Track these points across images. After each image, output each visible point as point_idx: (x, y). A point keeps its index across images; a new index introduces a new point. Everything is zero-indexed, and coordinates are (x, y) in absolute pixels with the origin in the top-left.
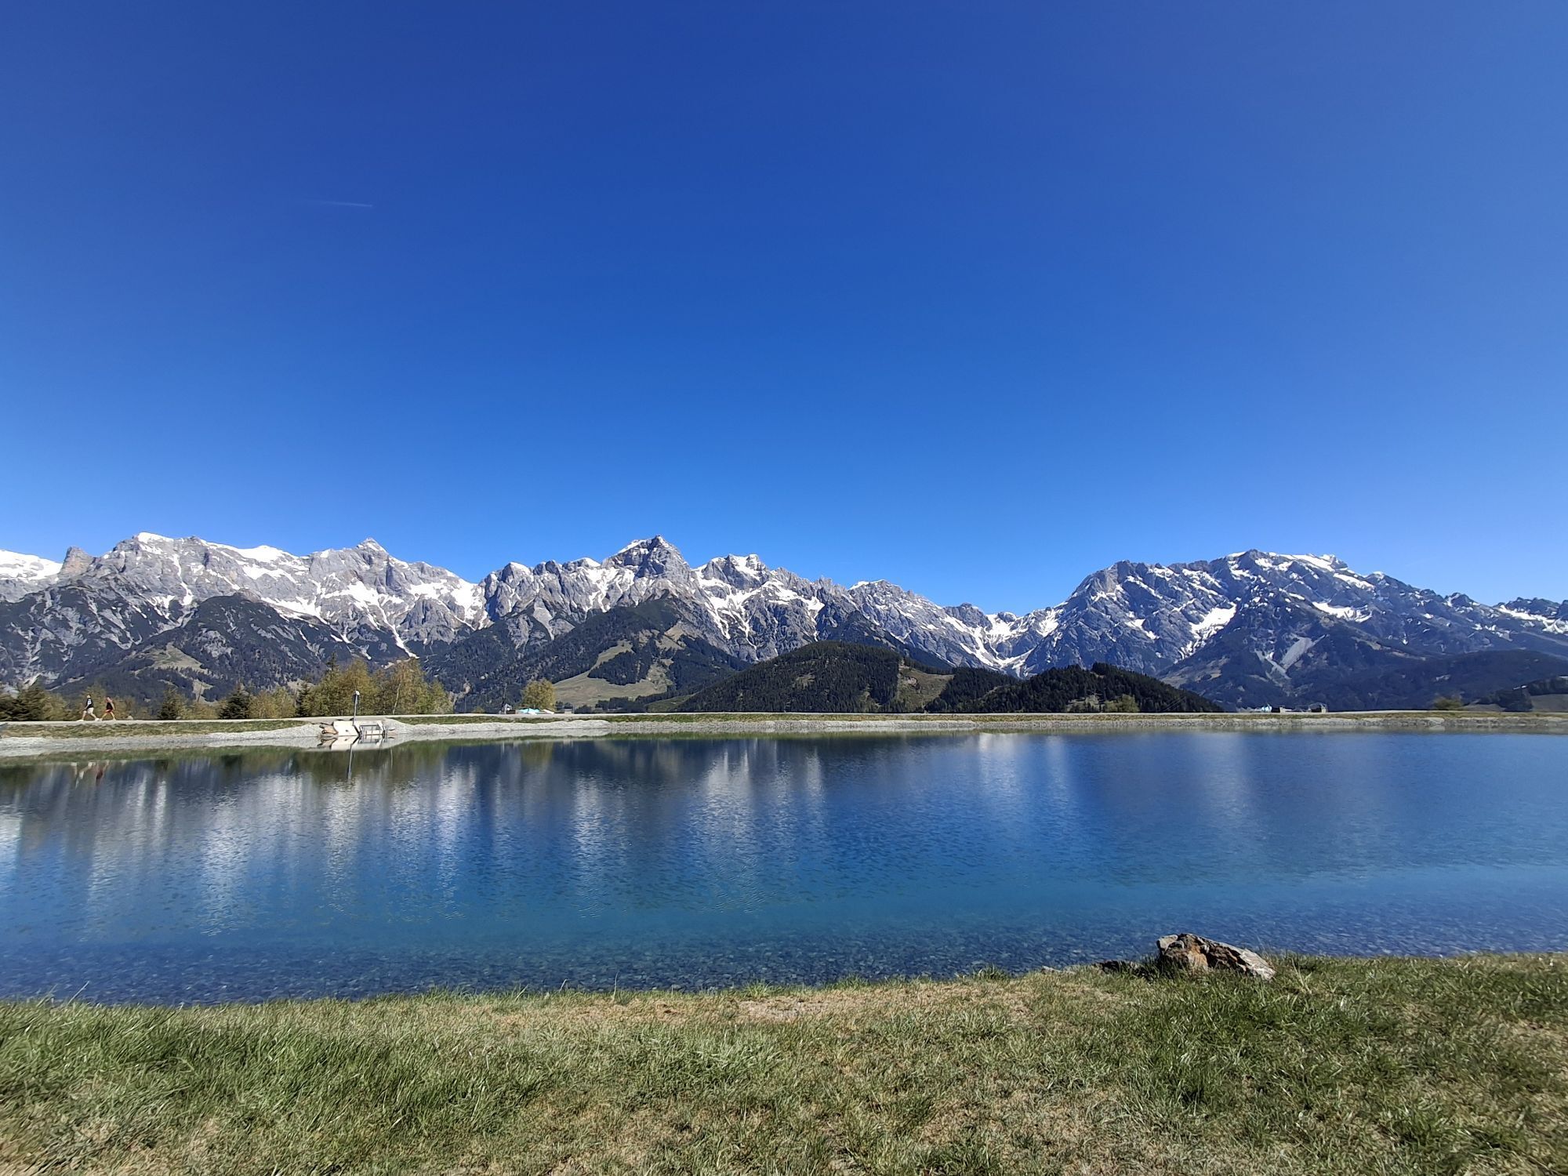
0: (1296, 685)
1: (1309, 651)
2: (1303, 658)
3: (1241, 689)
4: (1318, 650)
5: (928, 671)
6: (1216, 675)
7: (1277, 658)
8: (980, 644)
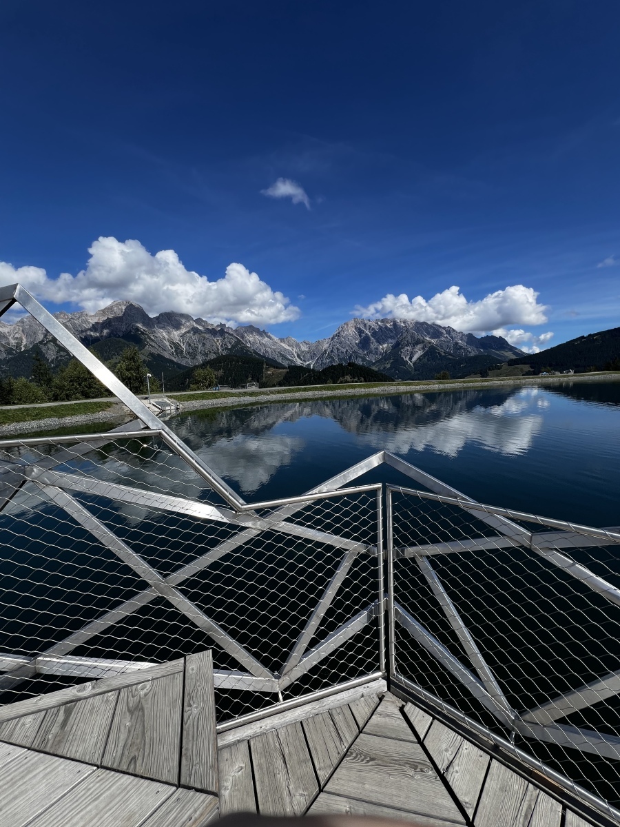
0: (415, 370)
1: (421, 356)
2: (419, 359)
3: (397, 372)
4: (423, 356)
5: (277, 368)
6: (388, 366)
7: (410, 359)
8: (296, 355)
